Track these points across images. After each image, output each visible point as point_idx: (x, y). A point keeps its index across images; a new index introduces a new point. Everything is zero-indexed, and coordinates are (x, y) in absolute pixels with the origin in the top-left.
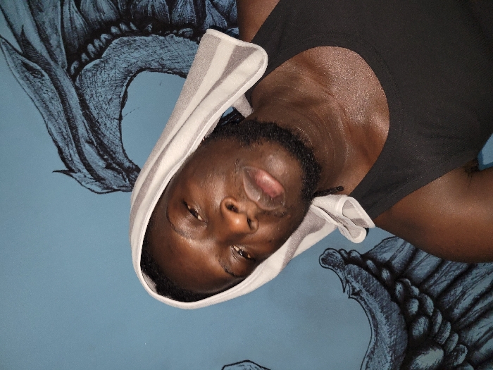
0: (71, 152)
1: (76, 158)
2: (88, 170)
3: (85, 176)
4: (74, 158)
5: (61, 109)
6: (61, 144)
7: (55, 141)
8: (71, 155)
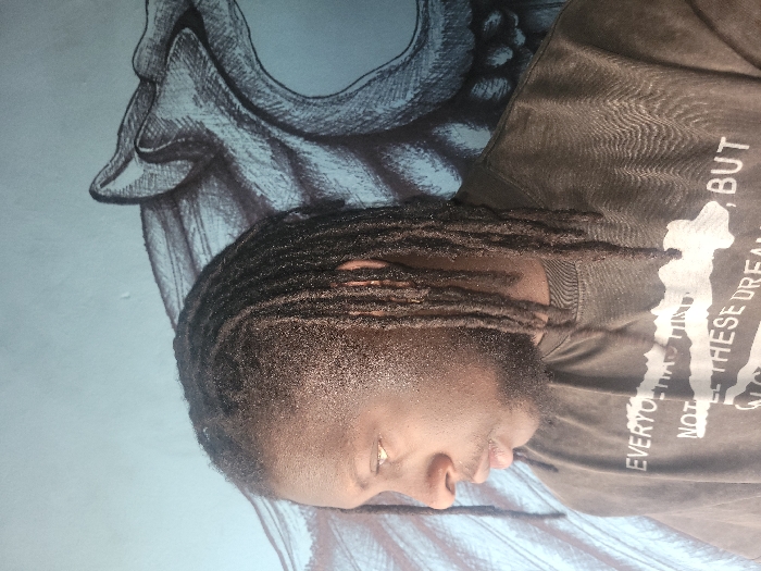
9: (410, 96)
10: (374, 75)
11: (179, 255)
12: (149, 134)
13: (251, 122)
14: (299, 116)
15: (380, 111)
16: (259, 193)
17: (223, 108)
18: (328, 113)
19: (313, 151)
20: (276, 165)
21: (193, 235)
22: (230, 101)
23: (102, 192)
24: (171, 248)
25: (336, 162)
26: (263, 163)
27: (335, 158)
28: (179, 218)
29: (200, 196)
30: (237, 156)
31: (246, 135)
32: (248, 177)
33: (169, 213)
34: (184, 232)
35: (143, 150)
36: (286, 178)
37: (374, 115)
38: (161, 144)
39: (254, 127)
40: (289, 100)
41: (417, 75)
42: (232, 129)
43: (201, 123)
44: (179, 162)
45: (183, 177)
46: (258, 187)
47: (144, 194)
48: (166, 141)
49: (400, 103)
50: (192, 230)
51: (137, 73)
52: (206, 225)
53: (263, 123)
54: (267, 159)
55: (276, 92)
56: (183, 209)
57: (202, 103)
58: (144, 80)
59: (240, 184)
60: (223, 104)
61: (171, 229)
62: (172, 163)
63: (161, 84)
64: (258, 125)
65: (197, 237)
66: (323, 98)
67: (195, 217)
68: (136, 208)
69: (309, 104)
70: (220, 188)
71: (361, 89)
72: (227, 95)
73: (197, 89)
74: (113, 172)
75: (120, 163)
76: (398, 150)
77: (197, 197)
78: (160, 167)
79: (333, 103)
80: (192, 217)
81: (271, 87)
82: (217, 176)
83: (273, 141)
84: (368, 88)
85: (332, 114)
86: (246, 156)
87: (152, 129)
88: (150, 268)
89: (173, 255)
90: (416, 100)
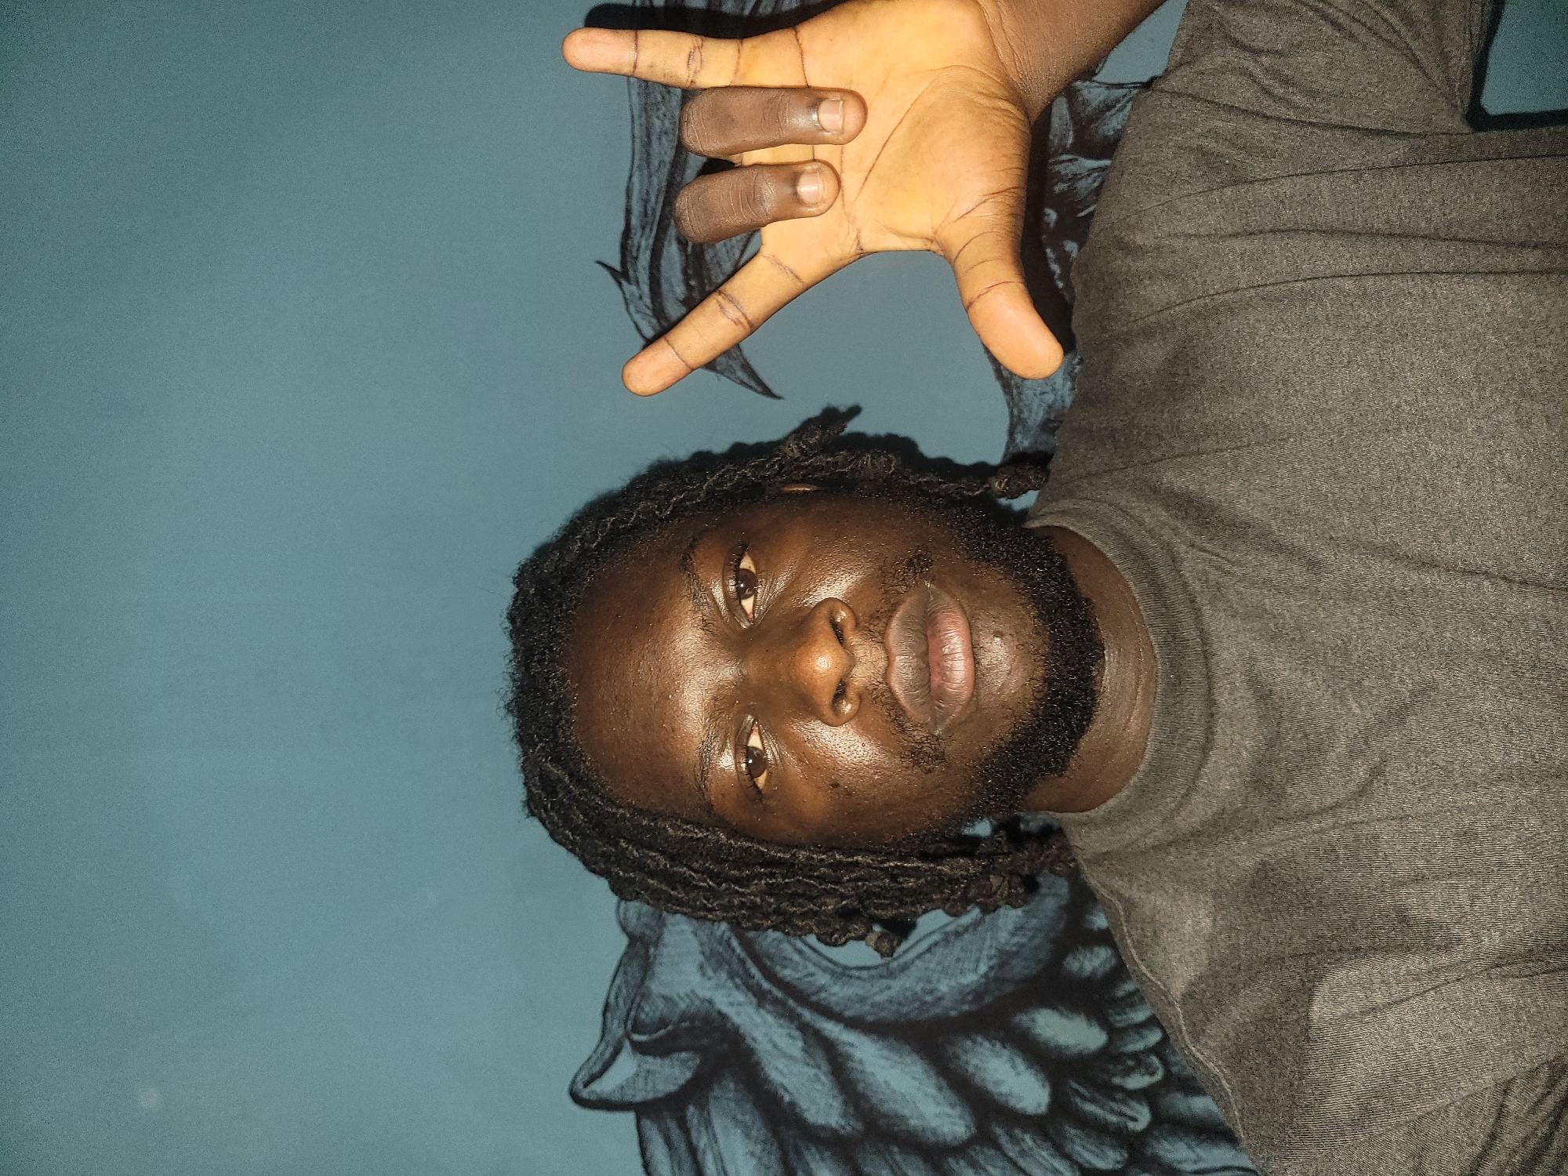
0: (643, 244)
1: (645, 258)
2: (651, 290)
3: (641, 298)
4: (641, 256)
5: (668, 159)
6: (634, 221)
7: (628, 212)
8: (639, 247)
9: (983, 968)
10: (936, 937)
12: (643, 1016)
13: (776, 1001)
14: (838, 993)
15: (943, 988)
16: (787, 1098)
17: (738, 980)
18: (875, 989)
19: (856, 1043)
20: (808, 1061)
21: (704, 1152)
22: (747, 971)
23: (585, 1094)
24: (676, 1170)
25: (887, 1059)
26: (791, 1057)
28: (686, 1131)
29: (712, 1101)
30: (757, 1046)
31: (770, 1018)
32: (773, 1076)
35: (636, 1037)
36: (823, 1078)
37: (938, 994)
38: (659, 1029)
39: (779, 1008)
40: (825, 970)
41: (992, 938)
42: (751, 1010)
43: (710, 1002)
44: (684, 1055)
45: (688, 1075)
46: (786, 1090)
47: (639, 1097)
48: (666, 1026)
49: (970, 979)
50: (702, 1147)
51: (624, 929)
52: (721, 1140)
53: (791, 1002)
54: (797, 1052)
55: (807, 959)
56: (689, 1117)
57: (710, 973)
58: (634, 939)
59: (763, 1084)
60: (739, 976)
61: (676, 1145)
62: (675, 1056)
63: (656, 945)
64: (784, 1004)
65: (709, 1156)
66: (868, 968)
67: (706, 1128)
68: (630, 1118)
69: (851, 977)
70: (736, 1091)
71: (919, 956)
72: (742, 962)
73: (703, 953)
74: (597, 1068)
75: (607, 1055)
76: (969, 1043)
77: (708, 1101)
78: (658, 1061)
79: (881, 977)
80: (702, 1128)
81: (800, 952)
82: (733, 1074)
83: (805, 1029)
84: (928, 956)
85: (881, 991)
86: (769, 1047)
87: (647, 1009)
90: (992, 975)
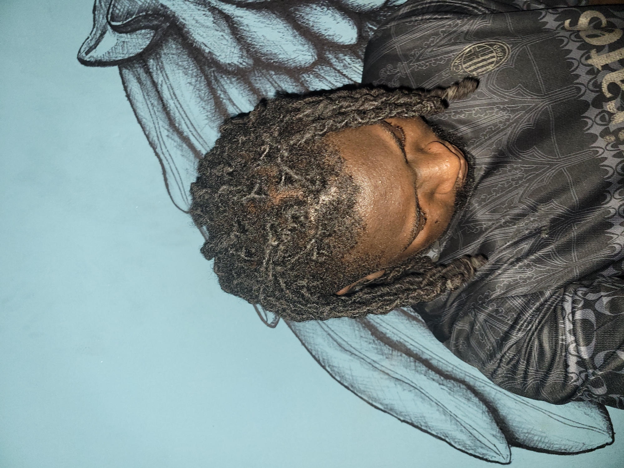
11: (153, 101)
20: (217, 28)
24: (146, 97)
27: (262, 19)
30: (187, 23)
32: (197, 39)
33: (141, 71)
34: (155, 84)
50: (160, 82)
52: (171, 78)
54: (211, 24)
56: (151, 67)
59: (192, 44)
61: (145, 82)
65: (165, 87)
77: (160, 57)
78: (129, 36)
80: (159, 72)
82: (174, 40)
87: (119, 7)
88: (133, 113)
89: (148, 102)
